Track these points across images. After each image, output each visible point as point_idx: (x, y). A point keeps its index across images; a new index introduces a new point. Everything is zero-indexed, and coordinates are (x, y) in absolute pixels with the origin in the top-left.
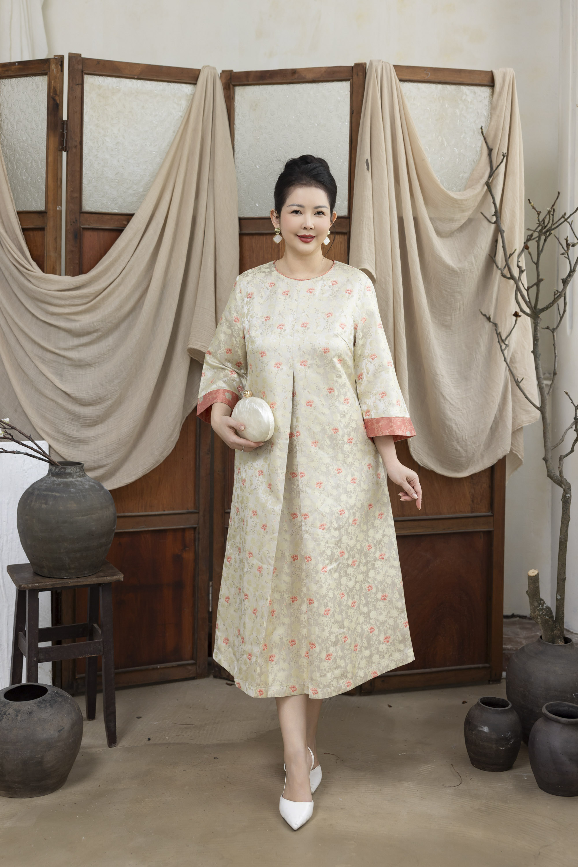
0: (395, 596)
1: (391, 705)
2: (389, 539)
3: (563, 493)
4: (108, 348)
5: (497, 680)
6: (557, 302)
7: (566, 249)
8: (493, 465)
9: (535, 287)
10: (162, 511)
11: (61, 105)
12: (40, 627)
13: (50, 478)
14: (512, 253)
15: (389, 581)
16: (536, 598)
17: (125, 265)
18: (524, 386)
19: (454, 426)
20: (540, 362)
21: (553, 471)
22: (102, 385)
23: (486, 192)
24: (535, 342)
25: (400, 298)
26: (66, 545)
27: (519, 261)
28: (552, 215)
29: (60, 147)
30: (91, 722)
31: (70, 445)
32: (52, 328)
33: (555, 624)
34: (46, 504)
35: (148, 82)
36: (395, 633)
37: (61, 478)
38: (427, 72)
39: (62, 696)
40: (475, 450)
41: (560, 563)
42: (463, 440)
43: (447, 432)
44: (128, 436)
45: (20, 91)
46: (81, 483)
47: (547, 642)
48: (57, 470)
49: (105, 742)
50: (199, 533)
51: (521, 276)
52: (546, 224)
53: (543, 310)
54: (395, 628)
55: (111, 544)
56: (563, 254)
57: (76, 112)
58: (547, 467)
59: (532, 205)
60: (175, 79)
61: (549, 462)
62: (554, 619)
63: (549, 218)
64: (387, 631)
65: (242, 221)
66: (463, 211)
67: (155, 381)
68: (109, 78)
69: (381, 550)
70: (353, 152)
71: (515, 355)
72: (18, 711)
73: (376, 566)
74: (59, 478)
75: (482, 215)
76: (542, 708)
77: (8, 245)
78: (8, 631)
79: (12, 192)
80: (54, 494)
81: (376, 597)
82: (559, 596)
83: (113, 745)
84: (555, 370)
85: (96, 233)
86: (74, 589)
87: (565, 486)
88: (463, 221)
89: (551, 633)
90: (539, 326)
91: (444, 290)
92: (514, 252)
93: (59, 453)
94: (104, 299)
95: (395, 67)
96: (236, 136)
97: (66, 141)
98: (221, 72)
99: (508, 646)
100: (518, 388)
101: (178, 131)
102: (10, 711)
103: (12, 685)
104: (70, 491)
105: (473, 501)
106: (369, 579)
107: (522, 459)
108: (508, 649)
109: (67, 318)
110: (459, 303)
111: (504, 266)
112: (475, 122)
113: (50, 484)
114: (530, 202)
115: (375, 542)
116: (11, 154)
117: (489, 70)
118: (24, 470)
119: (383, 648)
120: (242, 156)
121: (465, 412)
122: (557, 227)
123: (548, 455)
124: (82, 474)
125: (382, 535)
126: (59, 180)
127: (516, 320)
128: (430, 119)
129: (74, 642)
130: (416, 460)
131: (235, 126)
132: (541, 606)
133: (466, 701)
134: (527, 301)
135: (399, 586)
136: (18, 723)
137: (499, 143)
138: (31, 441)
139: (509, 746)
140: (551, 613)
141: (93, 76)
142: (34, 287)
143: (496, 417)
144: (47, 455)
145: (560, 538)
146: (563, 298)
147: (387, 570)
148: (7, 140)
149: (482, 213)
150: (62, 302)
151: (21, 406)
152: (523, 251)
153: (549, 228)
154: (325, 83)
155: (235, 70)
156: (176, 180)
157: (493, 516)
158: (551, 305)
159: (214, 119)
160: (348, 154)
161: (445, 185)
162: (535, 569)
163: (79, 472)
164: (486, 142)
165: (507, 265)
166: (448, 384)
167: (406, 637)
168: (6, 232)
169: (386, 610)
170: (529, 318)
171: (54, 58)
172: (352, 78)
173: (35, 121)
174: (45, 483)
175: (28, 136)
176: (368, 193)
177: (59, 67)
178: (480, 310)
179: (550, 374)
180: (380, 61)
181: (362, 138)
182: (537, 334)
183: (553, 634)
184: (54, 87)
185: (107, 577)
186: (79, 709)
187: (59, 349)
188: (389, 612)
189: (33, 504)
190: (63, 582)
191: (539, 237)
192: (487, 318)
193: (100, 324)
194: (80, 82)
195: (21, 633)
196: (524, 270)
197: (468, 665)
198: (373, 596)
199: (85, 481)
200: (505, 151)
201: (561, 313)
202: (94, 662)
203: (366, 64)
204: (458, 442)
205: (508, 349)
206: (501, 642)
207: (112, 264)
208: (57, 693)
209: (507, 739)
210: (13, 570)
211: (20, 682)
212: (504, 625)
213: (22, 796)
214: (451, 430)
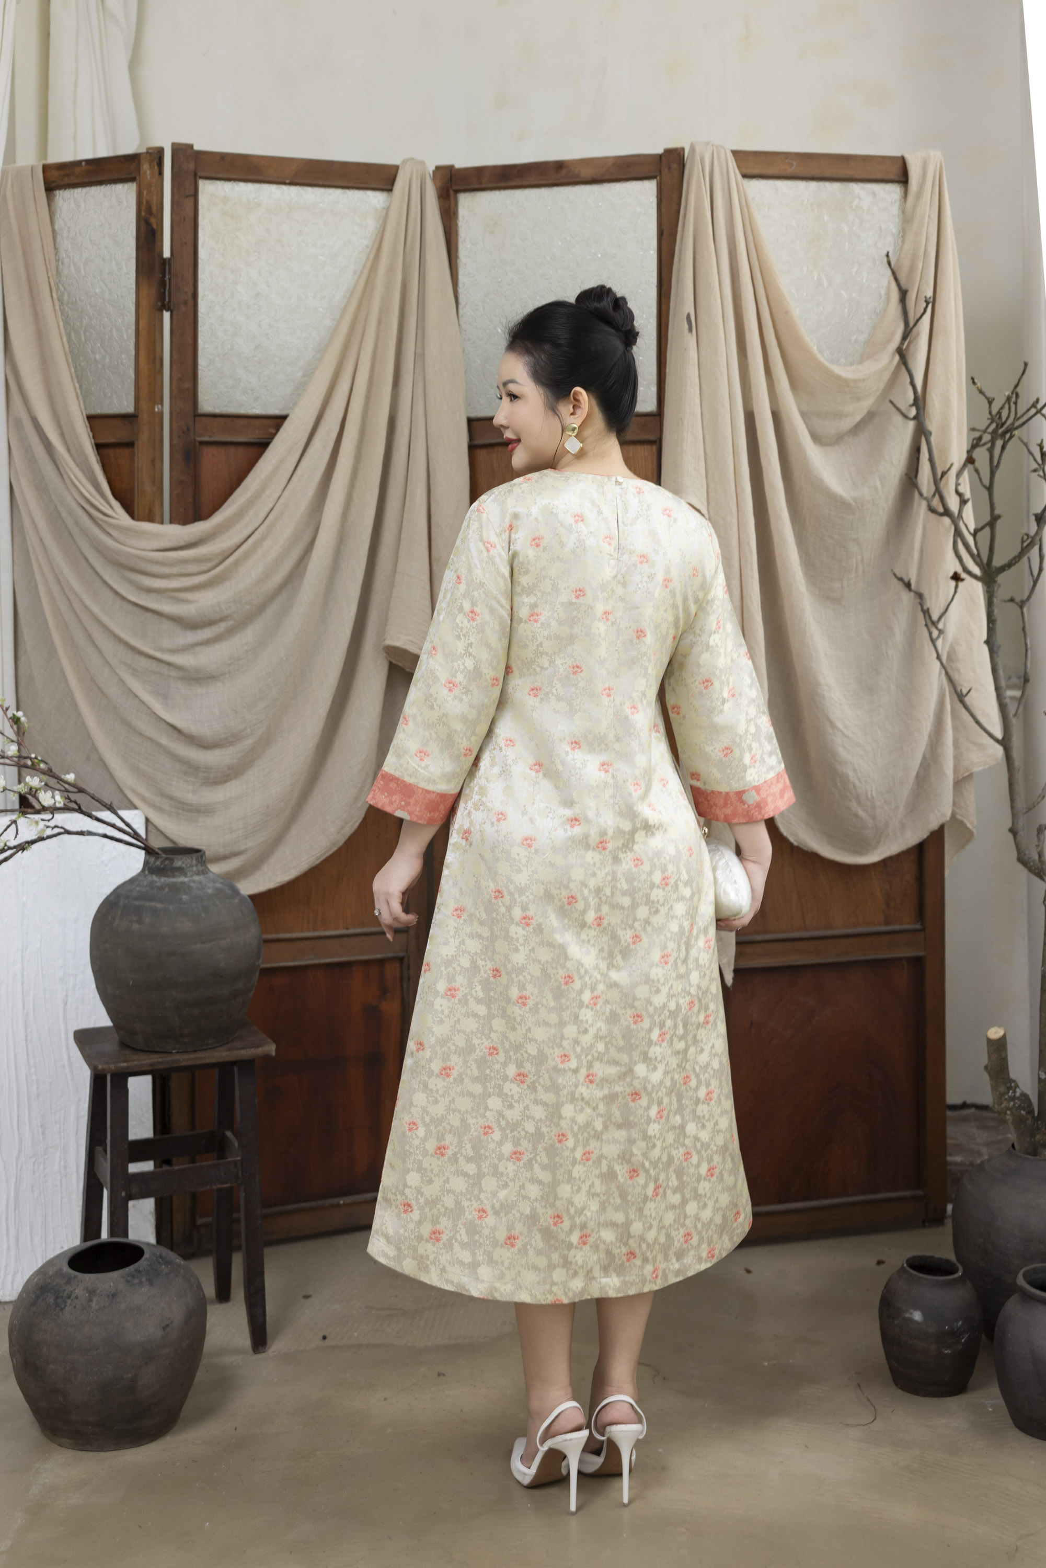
1: (751, 1269)
4: (245, 647)
5: (938, 1219)
6: (1026, 553)
7: (1040, 461)
8: (921, 841)
9: (987, 529)
10: (344, 929)
11: (160, 232)
12: (131, 1138)
13: (146, 876)
14: (945, 469)
16: (1003, 1078)
17: (273, 504)
18: (974, 703)
19: (850, 773)
20: (1000, 661)
21: (1027, 852)
22: (237, 712)
23: (898, 366)
24: (991, 625)
25: (751, 553)
26: (175, 993)
27: (960, 484)
28: (1014, 402)
29: (159, 304)
30: (223, 1307)
31: (182, 817)
32: (149, 615)
33: (1037, 1123)
34: (139, 922)
35: (309, 189)
37: (165, 876)
38: (791, 161)
39: (168, 1263)
40: (889, 815)
41: (1043, 1014)
42: (867, 798)
43: (839, 784)
44: (283, 800)
45: (89, 210)
46: (200, 886)
47: (1024, 1153)
48: (158, 863)
49: (248, 1344)
50: (409, 967)
51: (963, 509)
52: (1004, 420)
53: (1003, 569)
55: (253, 992)
56: (1035, 471)
57: (186, 244)
58: (1017, 845)
59: (978, 388)
60: (355, 184)
61: (1020, 836)
62: (1036, 1114)
63: (1010, 408)
65: (474, 424)
66: (859, 399)
67: (329, 703)
68: (242, 185)
70: (663, 300)
71: (956, 648)
72: (92, 1292)
74: (161, 877)
75: (891, 406)
76: (1016, 1276)
77: (73, 472)
79: (78, 382)
80: (153, 904)
82: (1043, 1073)
83: (261, 1349)
84: (1026, 673)
85: (222, 450)
86: (189, 1071)
88: (858, 418)
89: (1031, 1139)
90: (997, 597)
91: (829, 536)
92: (949, 469)
93: (165, 832)
94: (237, 563)
95: (735, 153)
96: (462, 278)
97: (170, 293)
98: (434, 168)
99: (956, 1158)
100: (962, 706)
101: (361, 272)
102: (79, 1291)
103: (83, 1242)
104: (181, 899)
105: (888, 905)
107: (974, 830)
108: (956, 1164)
109: (174, 598)
110: (854, 559)
111: (932, 492)
112: (875, 244)
113: (145, 887)
114: (974, 383)
116: (76, 316)
117: (899, 155)
118: (103, 862)
120: (472, 312)
121: (870, 749)
122: (1025, 422)
123: (1018, 823)
124: (200, 868)
126: (157, 361)
127: (956, 587)
128: (798, 242)
129: (193, 1161)
130: (785, 834)
131: (458, 261)
132: (1011, 1091)
133: (883, 1260)
134: (974, 554)
136: (91, 1315)
137: (919, 279)
138: (114, 813)
139: (960, 1347)
140: (1030, 1104)
141: (214, 181)
142: (118, 545)
143: (924, 757)
144: (140, 834)
145: (1042, 971)
146: (1037, 548)
148: (69, 293)
149: (891, 402)
150: (166, 570)
151: (97, 749)
152: (964, 466)
153: (1010, 425)
154: (614, 184)
155: (458, 165)
156: (358, 356)
157: (923, 930)
158: (1017, 559)
159: (422, 249)
160: (655, 305)
161: (825, 355)
162: (1000, 1027)
163: (197, 864)
164: (896, 279)
165: (938, 492)
166: (838, 701)
168: (69, 450)
170: (979, 584)
171: (147, 153)
172: (660, 174)
173: (115, 260)
174: (138, 885)
175: (103, 286)
176: (692, 372)
177: (156, 168)
178: (892, 570)
179: (1018, 679)
180: (708, 143)
181: (678, 276)
182: (994, 612)
183: (1034, 1141)
184: (148, 202)
185: (247, 1050)
186: (201, 1284)
187: (162, 650)
189: (117, 922)
190: (171, 1058)
191: (993, 442)
192: (905, 584)
193: (230, 607)
194: (192, 192)
195: (99, 1149)
196: (969, 499)
197: (885, 1192)
199: (207, 880)
200: (930, 294)
201: (1035, 574)
202: (226, 1198)
203: (683, 149)
204: (859, 802)
205: (943, 638)
206: (943, 1150)
207: (250, 503)
208: (161, 1257)
209: (954, 1334)
210: (85, 1038)
211: (98, 1235)
212: (948, 1123)
213: (100, 1447)
214: (845, 780)
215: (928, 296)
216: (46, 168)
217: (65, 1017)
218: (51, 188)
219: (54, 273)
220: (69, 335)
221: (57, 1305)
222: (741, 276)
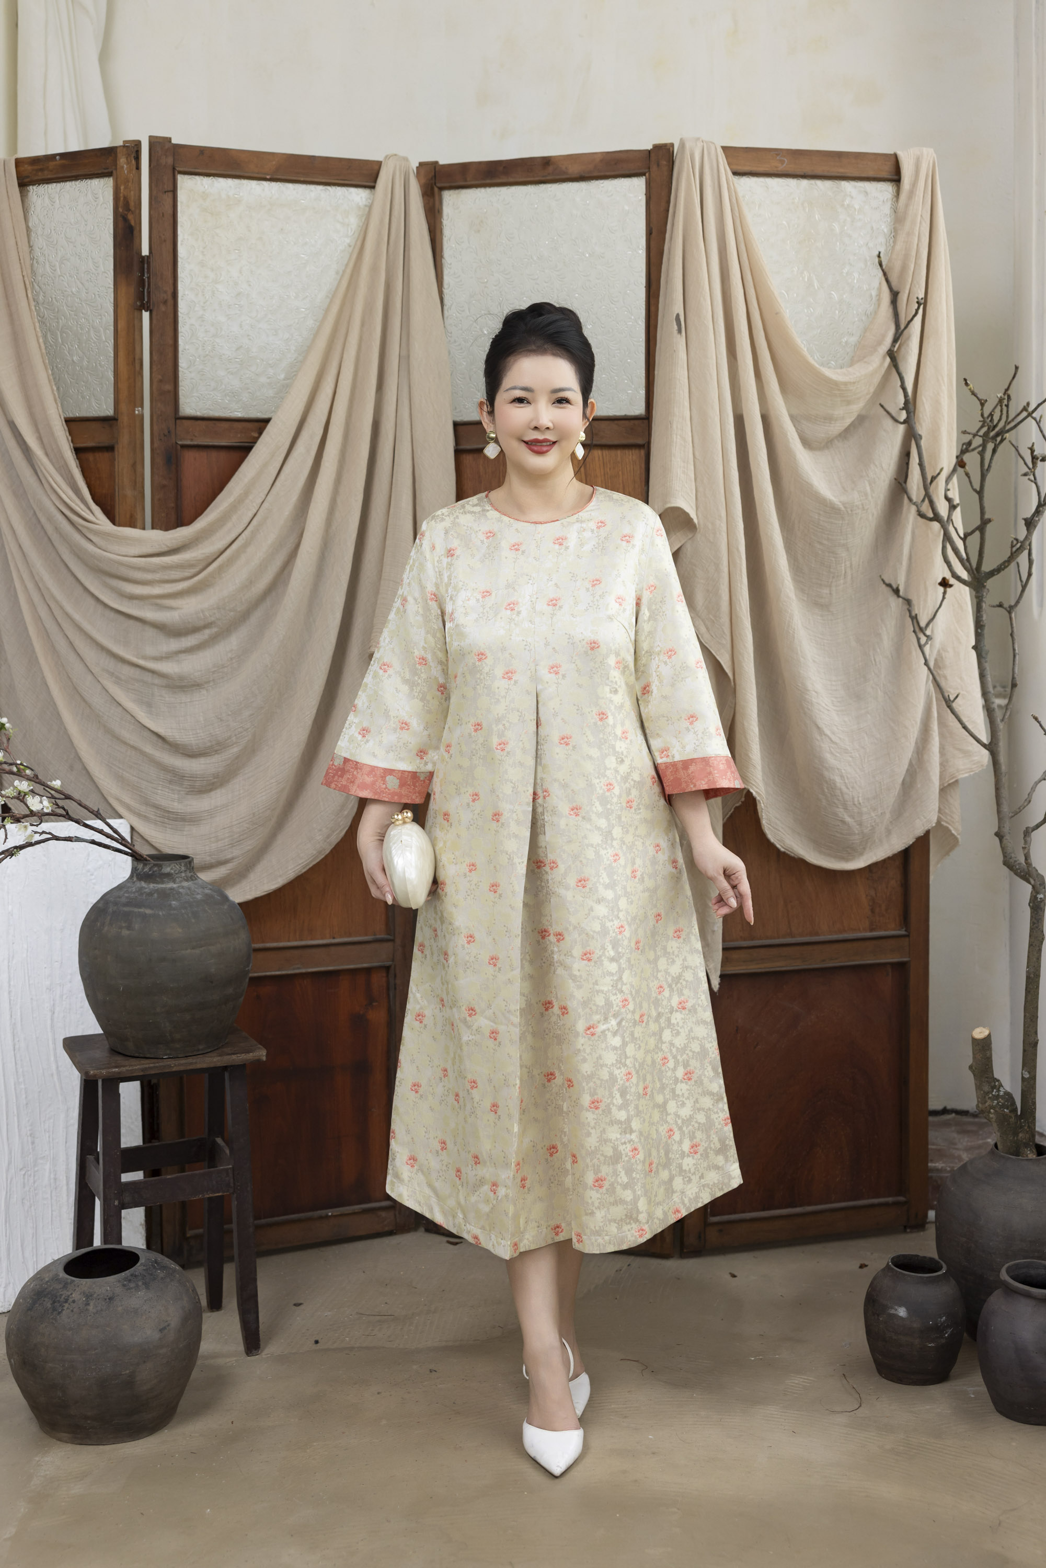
0: (706, 1073)
1: (736, 1274)
2: (693, 974)
3: (1031, 893)
4: (230, 655)
5: (920, 1225)
6: (1016, 558)
7: (1031, 465)
8: (907, 847)
9: (977, 533)
10: (330, 938)
11: (138, 228)
12: (123, 1146)
13: (134, 882)
14: (935, 475)
15: (695, 1047)
16: (987, 1077)
17: (257, 509)
18: (960, 709)
19: (838, 780)
20: (987, 666)
21: (1013, 855)
22: (221, 720)
23: (889, 367)
24: (979, 631)
25: (740, 558)
26: (165, 999)
27: (949, 490)
28: (1006, 405)
29: (138, 303)
30: (215, 1314)
31: (167, 826)
32: (131, 622)
33: (1020, 1122)
34: (129, 928)
35: (290, 185)
36: (708, 1137)
37: (153, 883)
38: (782, 158)
39: (164, 1268)
40: (875, 821)
41: (1027, 1015)
42: (854, 804)
43: (826, 790)
44: (269, 809)
45: (64, 206)
46: (188, 891)
47: (1007, 1153)
48: (146, 869)
49: (241, 1348)
50: (395, 976)
51: (952, 515)
52: (995, 422)
53: (992, 574)
54: (707, 1127)
55: (242, 998)
56: (1025, 475)
57: (165, 241)
58: (1003, 848)
59: (970, 389)
60: (338, 180)
61: (1007, 839)
62: (1019, 1113)
63: (1001, 411)
64: (694, 1133)
65: (460, 428)
66: (849, 403)
67: (314, 711)
68: (221, 180)
69: (680, 993)
70: (652, 302)
71: (943, 655)
72: (89, 1296)
73: (673, 1021)
74: (149, 883)
75: (882, 409)
76: (999, 1272)
77: (51, 477)
78: (67, 1154)
79: (56, 384)
80: (142, 910)
81: (675, 1076)
82: (1026, 1073)
83: (254, 1351)
84: (1013, 678)
85: (203, 454)
86: (179, 1077)
87: (1035, 880)
88: (848, 421)
89: (1014, 1137)
90: (985, 603)
91: (818, 542)
92: (939, 474)
93: (149, 839)
94: (221, 569)
95: (725, 149)
96: (447, 279)
97: (149, 293)
98: (418, 165)
99: (937, 1164)
100: (949, 711)
101: (344, 271)
102: (76, 1296)
103: (77, 1249)
104: (170, 905)
105: (873, 911)
106: (663, 1045)
107: (958, 837)
108: (938, 1170)
109: (157, 605)
110: (843, 565)
111: (922, 498)
112: (867, 244)
113: (134, 893)
114: (967, 384)
115: (670, 979)
116: (52, 317)
117: (892, 152)
118: (89, 871)
119: (688, 1165)
120: (457, 314)
121: (858, 755)
122: (1015, 426)
123: (1004, 827)
124: (189, 875)
125: (681, 967)
126: (137, 362)
127: (945, 593)
128: (788, 242)
129: (183, 1170)
130: (772, 840)
131: (443, 260)
132: (995, 1090)
133: (866, 1263)
134: (963, 559)
135: (714, 1056)
136: (89, 1318)
137: (910, 280)
138: (100, 819)
139: (943, 1341)
140: (1013, 1103)
141: (193, 176)
142: (99, 551)
143: (911, 764)
144: (128, 843)
145: (1027, 972)
146: (1026, 552)
147: (691, 1028)
148: (44, 293)
149: (882, 406)
150: (149, 576)
151: (80, 759)
152: (954, 470)
153: (1001, 429)
154: (602, 181)
155: (443, 161)
156: (342, 358)
157: (908, 936)
158: (1006, 564)
159: (406, 249)
160: (644, 306)
161: (816, 358)
162: (984, 1027)
163: (185, 871)
164: (887, 281)
165: (928, 496)
166: (826, 707)
167: (727, 1142)
168: (47, 454)
169: (691, 1097)
170: (967, 589)
171: (124, 146)
172: (650, 171)
173: (92, 259)
174: (127, 892)
175: (80, 286)
176: (681, 374)
177: (134, 162)
178: (880, 576)
179: (1004, 687)
180: (698, 139)
181: (667, 276)
182: (982, 617)
183: (1017, 1139)
184: (125, 198)
185: (238, 1055)
186: (194, 1290)
187: (145, 658)
188: (696, 1101)
189: (106, 928)
190: (161, 1064)
191: (984, 446)
192: (893, 590)
193: (215, 614)
194: (171, 188)
195: (91, 1158)
196: (958, 504)
197: (868, 1198)
198: (669, 1074)
199: (196, 886)
200: (921, 295)
201: (1024, 579)
202: (217, 1206)
203: (672, 145)
204: (846, 808)
205: (931, 645)
206: (924, 1156)
207: (234, 508)
208: (156, 1262)
209: (939, 1329)
210: (74, 1046)
211: (91, 1243)
212: (930, 1128)
213: (100, 1441)
214: (832, 786)
215: (920, 297)
216: (19, 162)
217: (52, 1026)
218: (24, 183)
219: (29, 271)
220: (45, 337)
221: (54, 1309)
222: (732, 276)
